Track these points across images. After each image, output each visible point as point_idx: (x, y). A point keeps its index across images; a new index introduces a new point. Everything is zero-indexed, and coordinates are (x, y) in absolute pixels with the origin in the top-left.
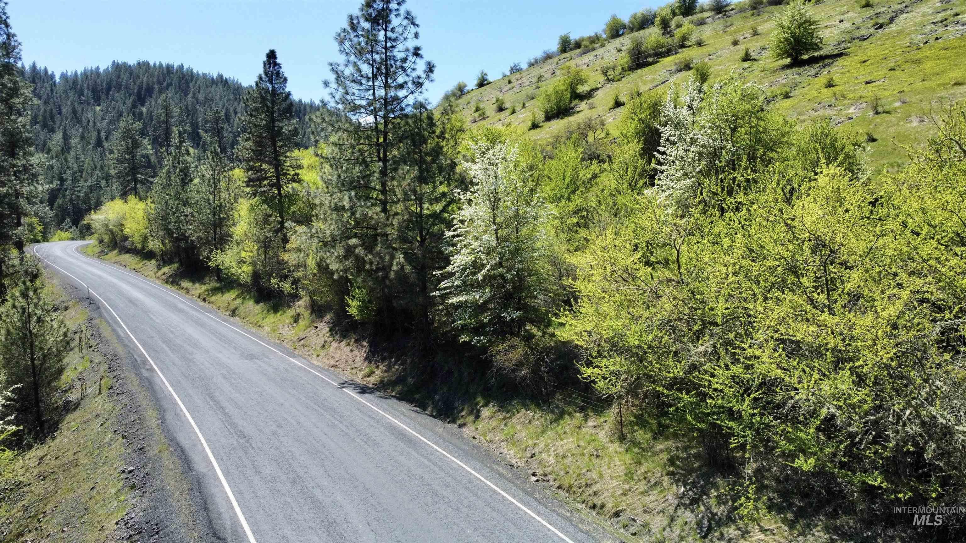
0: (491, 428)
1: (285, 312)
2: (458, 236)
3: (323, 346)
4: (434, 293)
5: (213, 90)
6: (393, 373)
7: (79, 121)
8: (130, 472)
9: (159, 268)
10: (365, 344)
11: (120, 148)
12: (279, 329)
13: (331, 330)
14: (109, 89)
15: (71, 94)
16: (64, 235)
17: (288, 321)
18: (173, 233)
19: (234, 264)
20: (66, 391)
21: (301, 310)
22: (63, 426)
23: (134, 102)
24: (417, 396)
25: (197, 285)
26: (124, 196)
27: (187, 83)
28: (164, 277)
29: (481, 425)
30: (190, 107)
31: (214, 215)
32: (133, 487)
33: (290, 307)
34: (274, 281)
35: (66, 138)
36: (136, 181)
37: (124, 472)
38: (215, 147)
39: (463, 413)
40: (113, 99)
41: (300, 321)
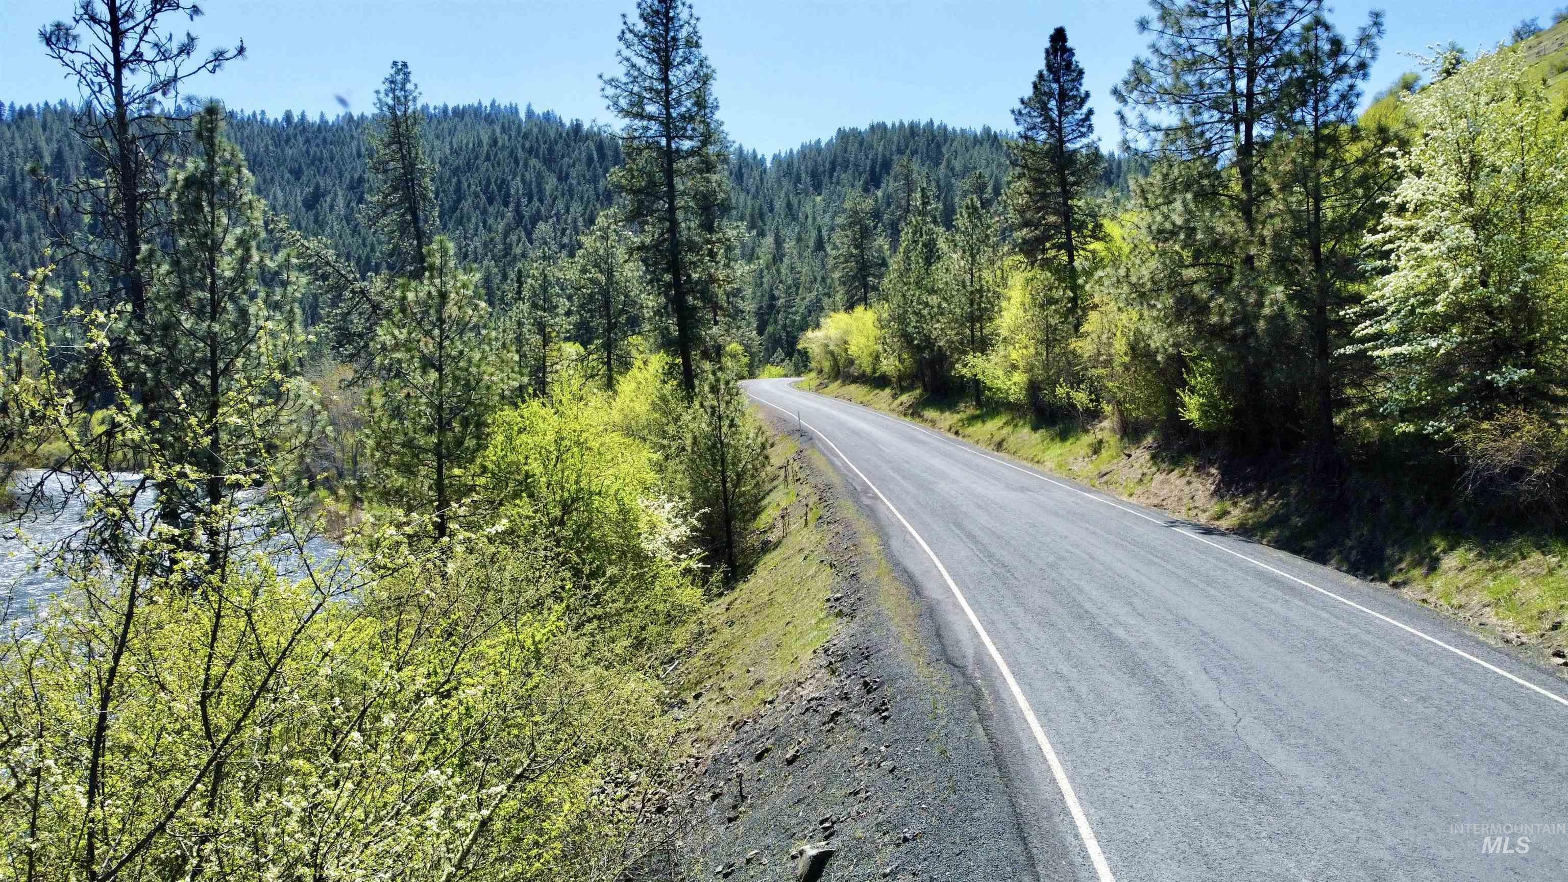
0: (1461, 585)
1: (1078, 439)
2: (1391, 241)
3: (1141, 480)
4: (1342, 351)
5: (976, 153)
6: (1263, 511)
7: (795, 219)
8: (837, 599)
9: (895, 397)
10: (1214, 471)
11: (845, 240)
12: (1067, 463)
13: (1153, 457)
14: (833, 169)
15: (785, 182)
16: (775, 370)
17: (1082, 453)
18: (913, 339)
19: (1000, 373)
20: (765, 532)
21: (1106, 435)
22: (759, 569)
23: (866, 183)
24: (1310, 544)
25: (947, 414)
26: (850, 307)
27: (939, 146)
28: (901, 408)
29: (1438, 583)
30: (942, 183)
31: (972, 304)
32: (840, 614)
33: (1087, 431)
34: (1060, 391)
35: (779, 242)
36: (865, 286)
37: (828, 600)
38: (972, 199)
39: (1403, 565)
40: (838, 183)
41: (1103, 451)
